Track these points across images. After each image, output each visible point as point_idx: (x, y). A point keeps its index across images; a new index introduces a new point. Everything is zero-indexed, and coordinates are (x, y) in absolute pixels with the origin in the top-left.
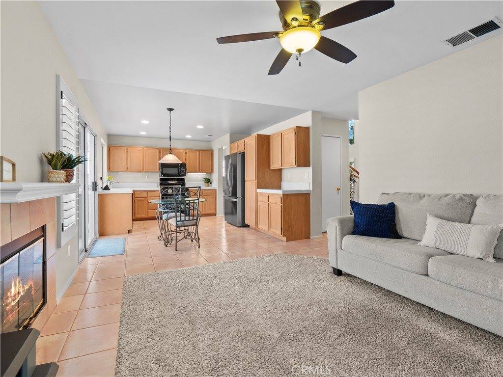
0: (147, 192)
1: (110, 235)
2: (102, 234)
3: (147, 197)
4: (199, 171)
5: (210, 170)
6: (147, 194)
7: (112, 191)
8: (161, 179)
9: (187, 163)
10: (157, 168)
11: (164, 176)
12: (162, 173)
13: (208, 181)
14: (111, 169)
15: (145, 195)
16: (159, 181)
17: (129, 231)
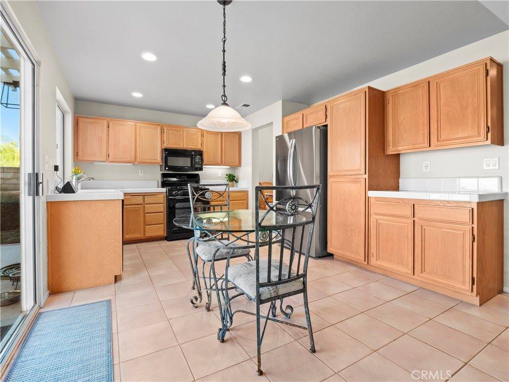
0: (144, 195)
1: (74, 290)
2: (56, 289)
3: (144, 204)
4: (221, 164)
5: (237, 163)
6: (144, 199)
7: (80, 194)
8: (164, 175)
9: (204, 150)
10: (158, 157)
11: (168, 170)
12: (166, 165)
13: (232, 179)
14: (80, 157)
15: (139, 200)
16: (159, 178)
17: (117, 279)
